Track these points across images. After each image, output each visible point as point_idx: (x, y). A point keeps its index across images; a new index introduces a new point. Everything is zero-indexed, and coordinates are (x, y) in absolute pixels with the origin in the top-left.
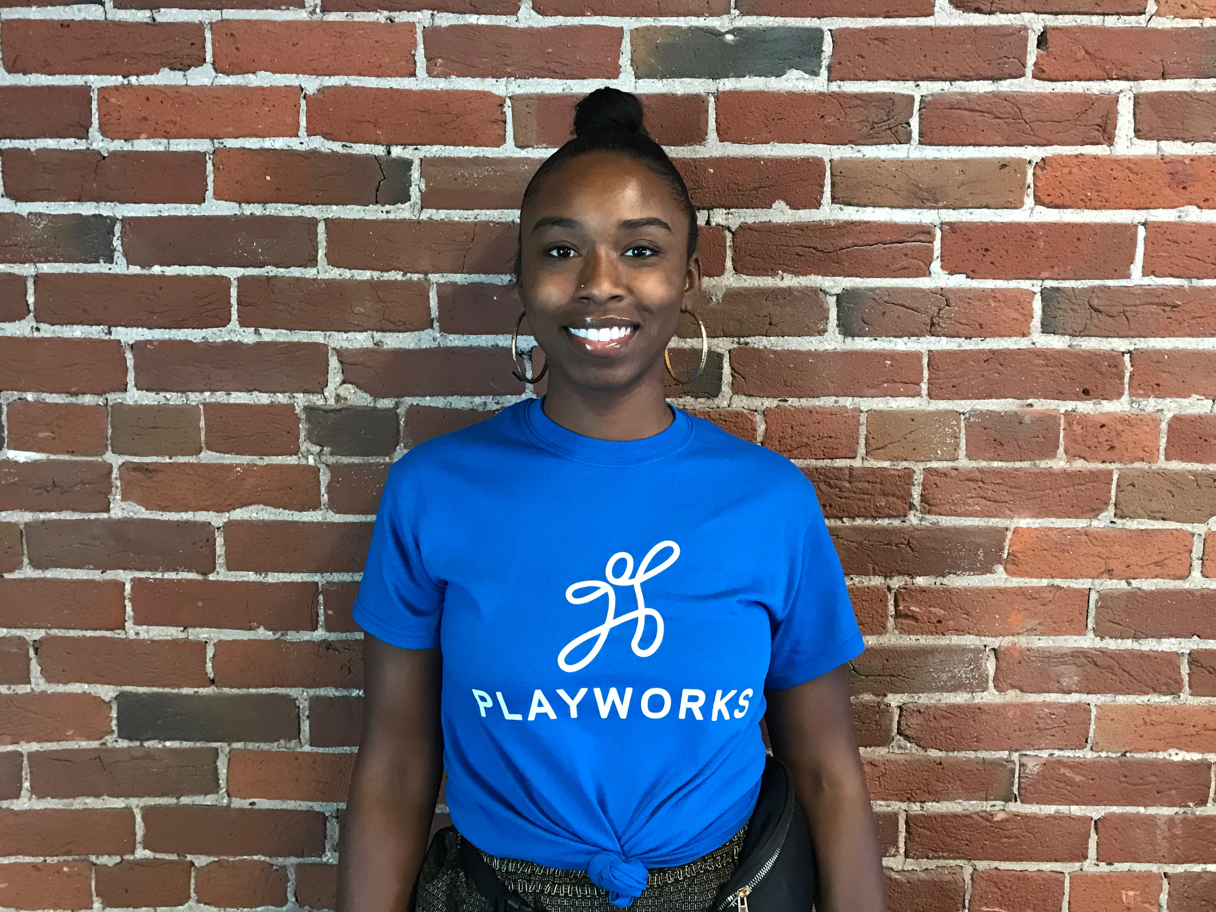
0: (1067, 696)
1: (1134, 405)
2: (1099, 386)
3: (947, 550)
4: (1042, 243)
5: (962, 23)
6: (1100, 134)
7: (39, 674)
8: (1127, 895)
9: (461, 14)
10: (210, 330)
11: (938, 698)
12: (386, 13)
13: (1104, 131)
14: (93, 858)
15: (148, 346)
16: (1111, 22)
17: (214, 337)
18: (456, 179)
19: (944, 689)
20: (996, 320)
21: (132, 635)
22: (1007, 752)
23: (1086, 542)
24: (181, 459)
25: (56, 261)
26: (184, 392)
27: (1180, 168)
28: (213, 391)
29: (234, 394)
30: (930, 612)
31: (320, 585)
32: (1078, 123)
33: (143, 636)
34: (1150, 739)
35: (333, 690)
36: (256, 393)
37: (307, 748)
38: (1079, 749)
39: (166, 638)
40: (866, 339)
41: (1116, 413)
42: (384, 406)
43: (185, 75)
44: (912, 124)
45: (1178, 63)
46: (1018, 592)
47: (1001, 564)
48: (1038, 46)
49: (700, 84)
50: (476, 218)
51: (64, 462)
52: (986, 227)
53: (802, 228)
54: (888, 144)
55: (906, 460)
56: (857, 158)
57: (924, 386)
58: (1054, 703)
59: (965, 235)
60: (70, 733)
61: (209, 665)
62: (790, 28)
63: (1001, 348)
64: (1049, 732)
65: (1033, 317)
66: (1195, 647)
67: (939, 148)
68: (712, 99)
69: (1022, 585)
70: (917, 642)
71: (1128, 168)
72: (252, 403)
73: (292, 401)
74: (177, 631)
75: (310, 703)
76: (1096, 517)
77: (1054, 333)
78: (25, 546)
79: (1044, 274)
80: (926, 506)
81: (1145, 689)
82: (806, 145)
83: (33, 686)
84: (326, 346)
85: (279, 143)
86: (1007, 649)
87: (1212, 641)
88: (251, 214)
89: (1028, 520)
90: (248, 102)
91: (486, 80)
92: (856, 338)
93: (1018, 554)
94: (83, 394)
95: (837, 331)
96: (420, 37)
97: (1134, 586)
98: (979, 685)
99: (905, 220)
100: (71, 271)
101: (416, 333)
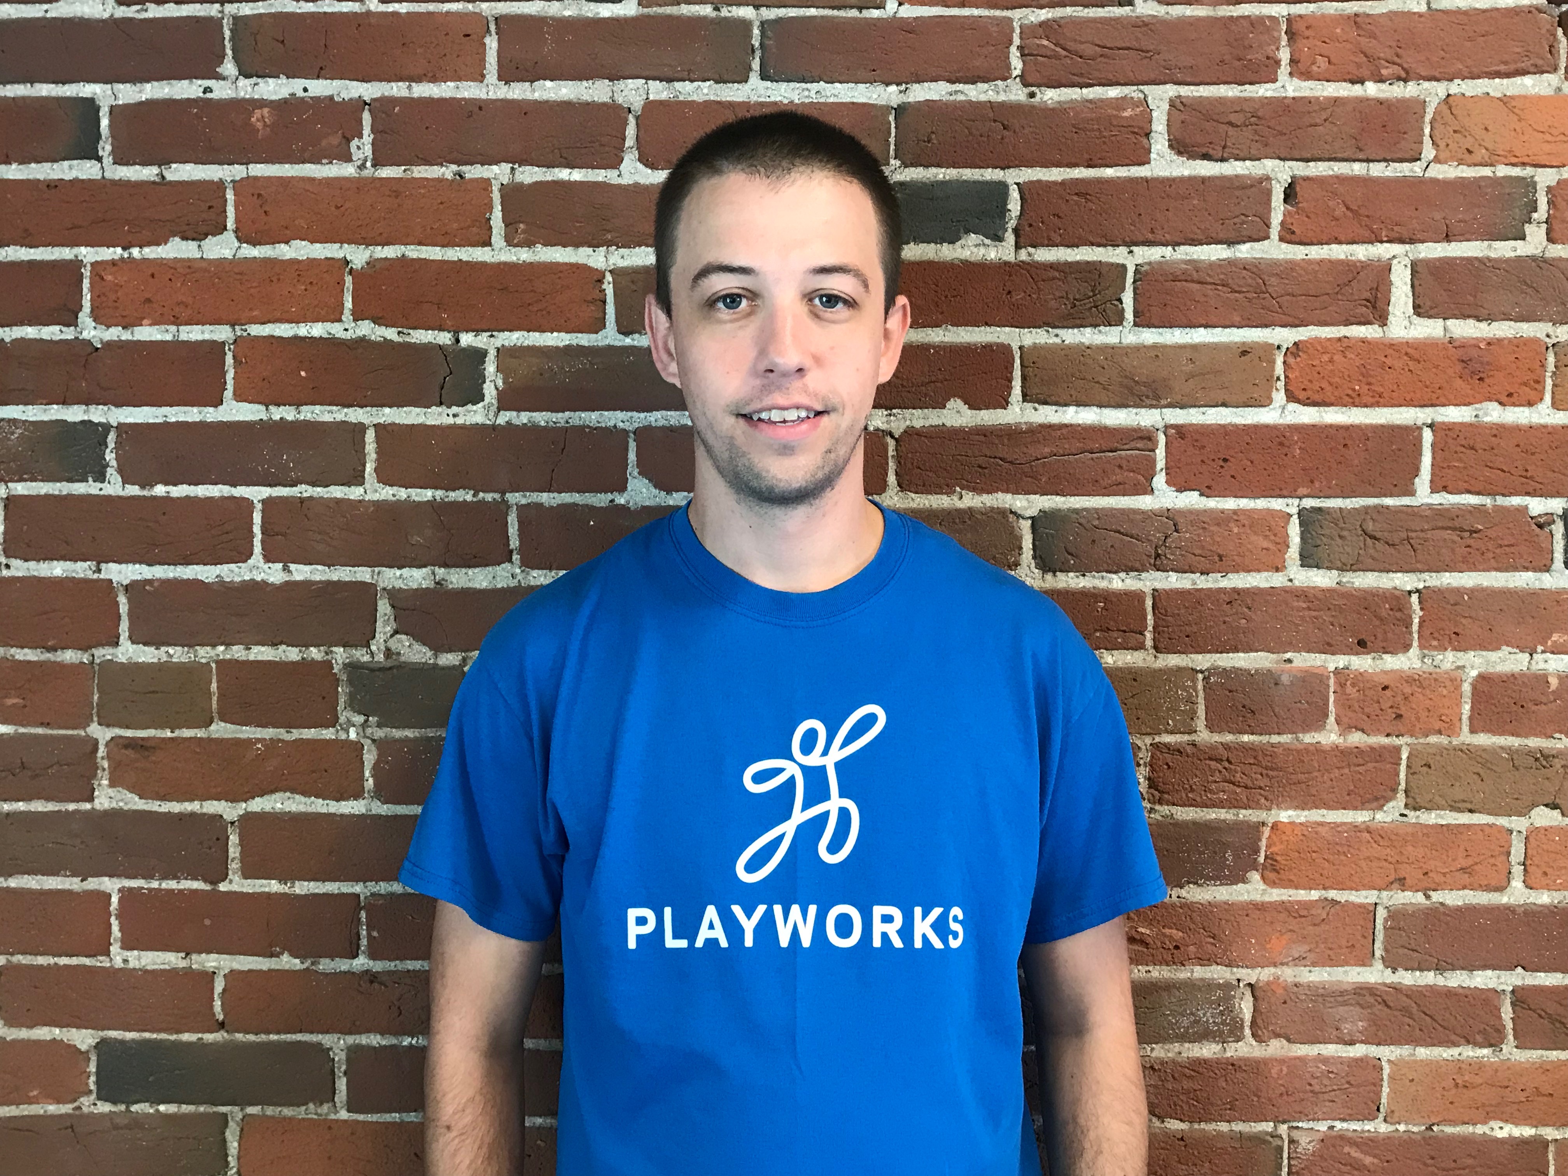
0: (1349, 1048)
1: (1426, 660)
2: (1379, 636)
3: (1184, 852)
4: (1298, 451)
5: (1186, 173)
6: (1369, 311)
9: (548, 167)
10: (226, 567)
11: (1177, 1050)
12: (454, 167)
13: (1374, 307)
15: (147, 588)
16: (1377, 170)
17: (232, 576)
18: (542, 374)
19: (1184, 1038)
20: (1240, 550)
21: (118, 962)
22: (1272, 1124)
23: (1369, 842)
24: (187, 733)
25: (33, 479)
26: (191, 646)
27: (1474, 353)
28: (228, 645)
29: (255, 649)
30: (1164, 935)
31: (362, 898)
32: (1340, 297)
33: (133, 964)
34: (1463, 1107)
35: (379, 1037)
36: (284, 647)
37: (344, 1115)
38: (1369, 1120)
39: (162, 967)
40: (1071, 574)
41: (1404, 672)
42: (447, 663)
43: (199, 246)
44: (1124, 301)
45: (1465, 222)
46: (1280, 909)
47: (1257, 870)
48: (1286, 201)
50: (567, 422)
51: (36, 736)
52: (1224, 431)
53: (985, 432)
54: (1095, 326)
56: (1054, 344)
57: (1149, 636)
58: (1333, 1057)
59: (1197, 441)
60: (35, 1093)
61: (217, 1004)
62: (965, 181)
63: (1248, 586)
64: (1326, 1097)
65: (1288, 547)
66: (1519, 983)
67: (1161, 330)
69: (1285, 898)
70: (1149, 975)
71: (1406, 354)
72: (278, 659)
73: (329, 657)
74: (177, 958)
75: (348, 1054)
76: (1381, 807)
77: (1318, 567)
79: (1302, 491)
80: (1156, 793)
81: (1454, 1037)
82: (988, 329)
84: (374, 586)
85: (317, 330)
86: (1268, 983)
87: (1542, 974)
88: (281, 419)
89: (1291, 812)
90: (279, 280)
91: (581, 249)
92: (1058, 573)
93: (1278, 858)
94: (63, 648)
95: (1033, 565)
96: (496, 197)
97: (1434, 900)
98: (1231, 1032)
99: (1118, 422)
100: (51, 492)
101: (490, 568)
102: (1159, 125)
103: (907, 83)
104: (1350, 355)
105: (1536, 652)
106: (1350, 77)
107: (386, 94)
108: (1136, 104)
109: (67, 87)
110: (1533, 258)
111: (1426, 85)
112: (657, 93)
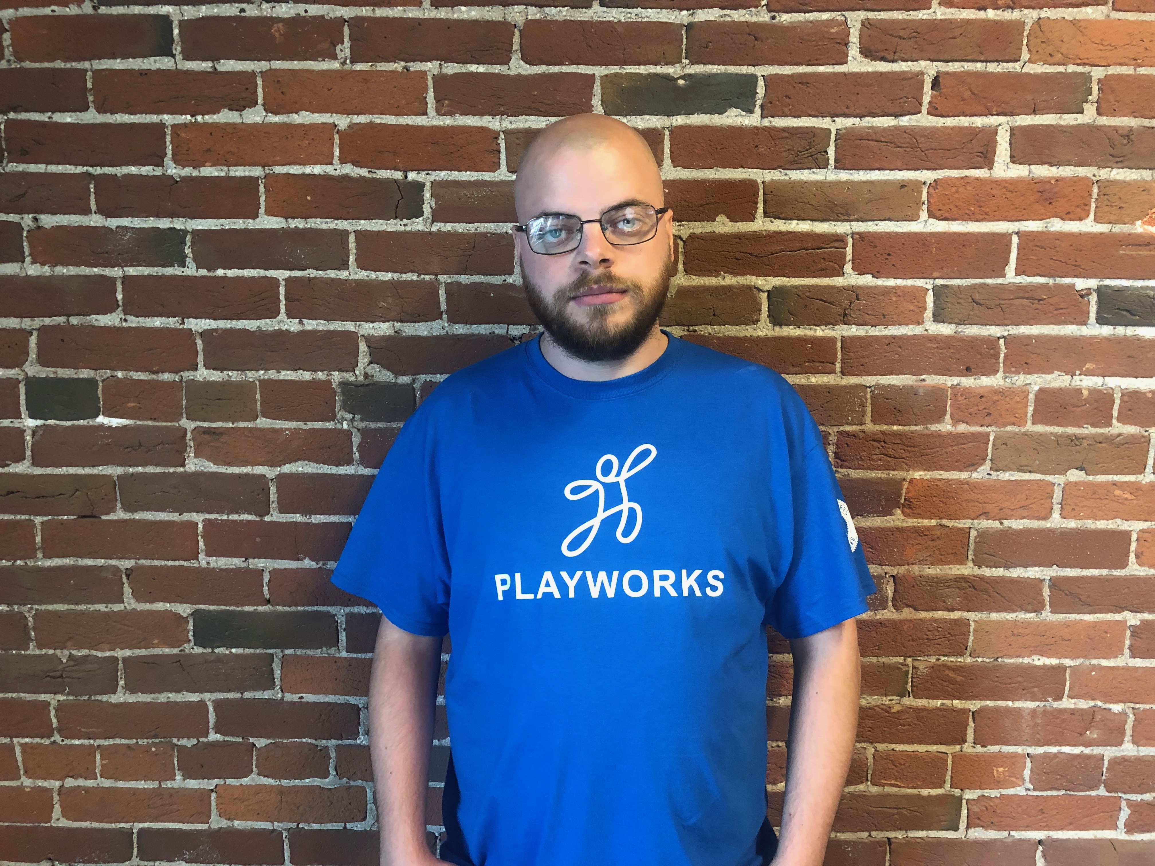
0: (951, 613)
1: (1007, 380)
2: (979, 365)
3: (855, 497)
4: (934, 249)
5: (870, 70)
6: (982, 160)
7: (130, 595)
8: (997, 771)
9: (463, 64)
10: (263, 321)
12: (403, 64)
13: (985, 157)
14: (175, 741)
15: (214, 334)
17: (267, 326)
18: (459, 199)
20: (896, 311)
21: (204, 564)
22: (902, 658)
23: (968, 491)
24: (242, 425)
25: (140, 265)
26: (243, 370)
27: (1047, 186)
28: (266, 370)
29: (283, 373)
32: (965, 150)
33: (213, 565)
34: (1017, 647)
35: (365, 608)
36: (301, 371)
37: (344, 654)
38: (961, 656)
39: (231, 567)
40: (791, 327)
41: (992, 386)
42: (403, 382)
43: (241, 115)
44: (829, 152)
45: (1047, 101)
46: (912, 530)
47: (899, 508)
48: (932, 88)
49: (657, 120)
50: (476, 230)
51: (148, 426)
52: (890, 236)
53: (740, 237)
54: (810, 168)
55: (823, 425)
56: (784, 179)
57: (838, 365)
58: (941, 619)
59: (872, 242)
60: (156, 641)
61: (266, 589)
62: (730, 74)
63: (900, 334)
64: (936, 642)
65: (926, 309)
66: (1055, 575)
67: (851, 171)
68: (667, 132)
69: (915, 524)
71: (1005, 187)
72: (297, 379)
73: (330, 378)
74: (240, 562)
75: (346, 618)
76: (975, 470)
77: (944, 322)
78: (118, 494)
79: (935, 274)
80: (839, 461)
81: (1014, 607)
82: (744, 170)
83: (126, 604)
84: (356, 333)
85: (317, 170)
86: (904, 575)
87: (1069, 570)
88: (295, 227)
89: (921, 473)
90: (292, 137)
91: (484, 117)
92: (783, 326)
93: (912, 500)
94: (162, 372)
95: (768, 321)
96: (430, 82)
97: (1006, 525)
98: (880, 604)
99: (823, 230)
100: (151, 273)
101: (429, 323)
102: (854, 38)
103: (694, 9)
104: (969, 188)
105: (1075, 375)
106: (978, 5)
107: (359, 15)
108: (839, 24)
109: (150, 8)
110: (1088, 125)
111: (1026, 11)
112: (534, 15)
